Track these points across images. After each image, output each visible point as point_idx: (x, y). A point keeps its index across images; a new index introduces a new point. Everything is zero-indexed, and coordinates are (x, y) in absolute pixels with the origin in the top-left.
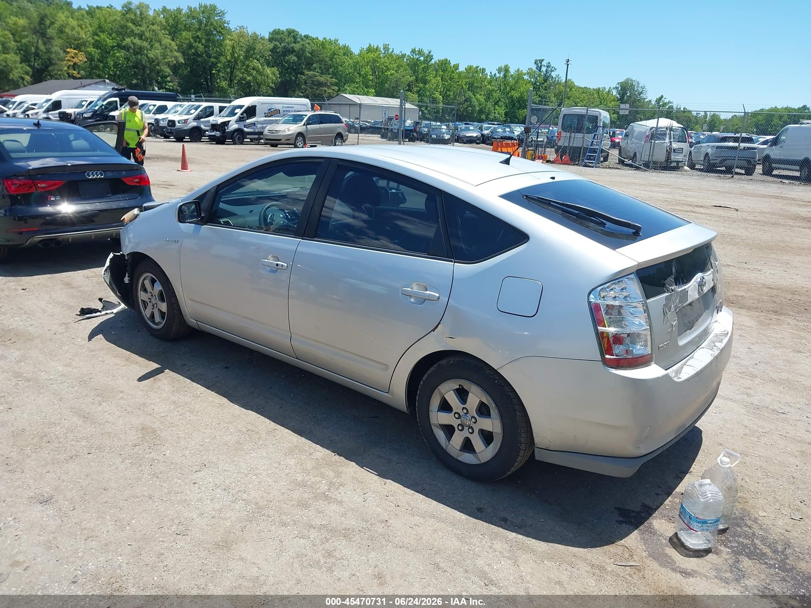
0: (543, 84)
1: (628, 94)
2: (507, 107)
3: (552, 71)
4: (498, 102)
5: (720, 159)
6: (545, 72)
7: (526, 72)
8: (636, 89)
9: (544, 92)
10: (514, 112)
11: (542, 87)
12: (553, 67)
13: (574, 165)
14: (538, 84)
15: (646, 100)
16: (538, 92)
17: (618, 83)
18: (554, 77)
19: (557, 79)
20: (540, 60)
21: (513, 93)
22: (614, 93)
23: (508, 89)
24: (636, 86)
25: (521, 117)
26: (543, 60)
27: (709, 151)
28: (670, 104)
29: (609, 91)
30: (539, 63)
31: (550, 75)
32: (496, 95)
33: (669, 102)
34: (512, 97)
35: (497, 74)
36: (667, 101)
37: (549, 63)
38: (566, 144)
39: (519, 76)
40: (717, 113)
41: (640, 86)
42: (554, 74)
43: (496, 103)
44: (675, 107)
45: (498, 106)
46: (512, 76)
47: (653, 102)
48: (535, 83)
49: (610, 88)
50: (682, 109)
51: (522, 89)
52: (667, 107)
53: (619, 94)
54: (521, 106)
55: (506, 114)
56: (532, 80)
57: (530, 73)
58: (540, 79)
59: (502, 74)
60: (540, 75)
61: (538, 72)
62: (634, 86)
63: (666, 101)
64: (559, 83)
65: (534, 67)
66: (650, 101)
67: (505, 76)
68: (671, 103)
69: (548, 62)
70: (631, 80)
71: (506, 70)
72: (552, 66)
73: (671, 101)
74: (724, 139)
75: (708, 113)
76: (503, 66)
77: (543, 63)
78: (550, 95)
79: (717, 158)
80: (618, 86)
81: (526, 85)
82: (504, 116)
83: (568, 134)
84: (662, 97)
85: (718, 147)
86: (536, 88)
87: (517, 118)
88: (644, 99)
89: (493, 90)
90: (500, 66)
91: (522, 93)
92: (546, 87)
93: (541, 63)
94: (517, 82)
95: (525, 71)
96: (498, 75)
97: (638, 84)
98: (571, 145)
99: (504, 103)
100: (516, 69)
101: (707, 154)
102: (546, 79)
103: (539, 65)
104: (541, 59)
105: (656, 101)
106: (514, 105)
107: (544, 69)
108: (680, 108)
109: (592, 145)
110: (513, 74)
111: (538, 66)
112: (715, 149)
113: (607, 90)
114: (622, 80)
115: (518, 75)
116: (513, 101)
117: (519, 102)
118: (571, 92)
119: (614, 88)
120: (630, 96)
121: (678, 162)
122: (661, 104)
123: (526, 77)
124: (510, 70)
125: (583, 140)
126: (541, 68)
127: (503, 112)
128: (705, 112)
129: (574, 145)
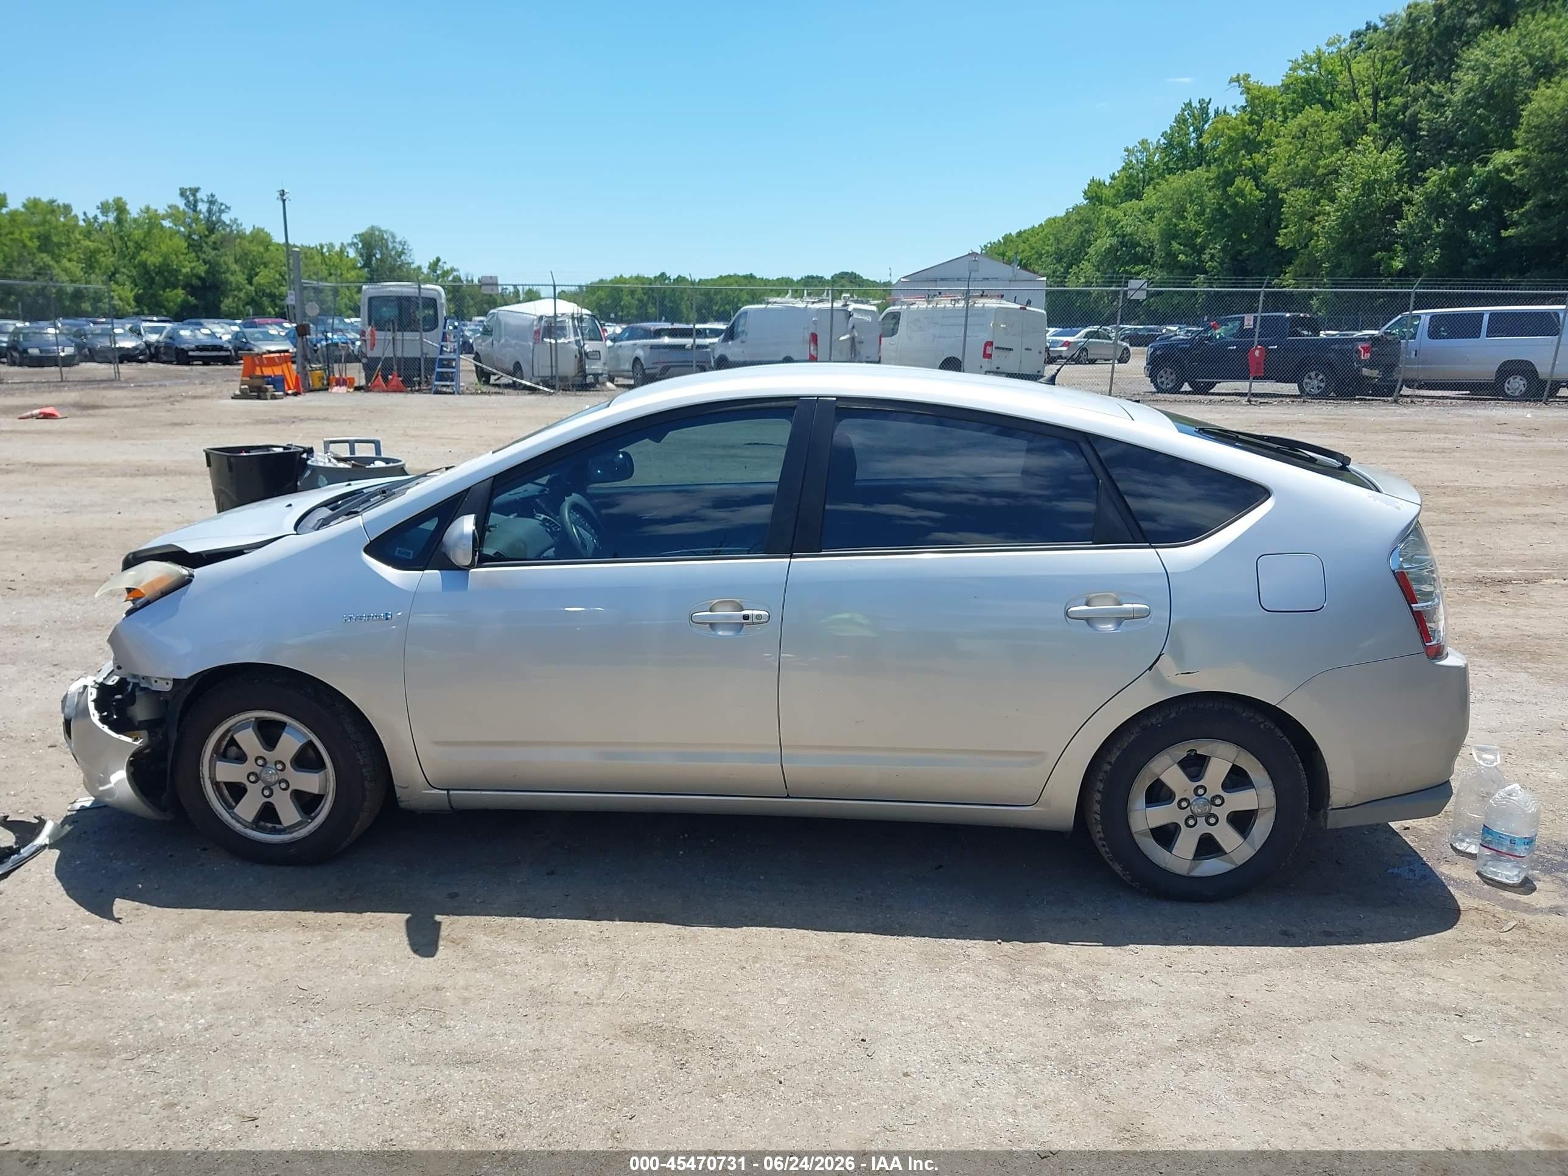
0: (206, 236)
1: (378, 256)
2: (136, 285)
3: (221, 211)
4: (114, 274)
5: (660, 367)
6: (207, 214)
7: (164, 212)
8: (390, 246)
9: (213, 253)
10: (153, 296)
11: (206, 243)
12: (222, 204)
13: (412, 391)
14: (195, 237)
15: (413, 266)
16: (200, 254)
17: (356, 235)
18: (228, 222)
19: (234, 227)
20: (190, 189)
21: (144, 255)
22: (352, 253)
23: (132, 249)
24: (390, 239)
25: (172, 304)
26: (197, 190)
27: (640, 353)
28: (455, 273)
29: (342, 251)
30: (190, 195)
31: (219, 220)
32: (108, 260)
33: (453, 270)
34: (143, 265)
35: (100, 216)
36: (449, 268)
37: (213, 196)
38: (389, 354)
39: (152, 221)
40: (535, 288)
41: (397, 240)
42: (226, 218)
43: (112, 277)
44: (463, 278)
45: (117, 283)
46: (135, 220)
47: (425, 270)
48: (189, 236)
49: (342, 244)
50: (476, 281)
51: (164, 248)
52: (450, 278)
53: (361, 255)
54: (167, 281)
55: (138, 299)
56: (182, 229)
57: (173, 214)
58: (201, 228)
59: (111, 218)
60: (197, 220)
61: (191, 213)
62: (387, 240)
63: (447, 267)
64: (241, 236)
65: (181, 204)
66: (419, 268)
67: (119, 221)
68: (457, 270)
69: (209, 194)
70: (380, 230)
71: (120, 208)
72: (220, 201)
73: (455, 267)
74: (658, 333)
75: (520, 288)
76: (111, 201)
77: (199, 195)
78: (226, 258)
79: (655, 366)
80: (355, 240)
81: (171, 240)
82: (133, 303)
83: (389, 335)
84: (438, 260)
85: (652, 347)
86: (195, 246)
87: (164, 307)
88: (409, 264)
89: (99, 251)
90: (103, 200)
91: (166, 257)
92: (215, 243)
93: (194, 195)
94: (148, 233)
95: (162, 211)
96: (102, 219)
97: (393, 236)
98: (399, 355)
99: (128, 276)
100: (143, 207)
101: (637, 359)
102: (212, 227)
103: (191, 198)
104: (193, 186)
105: (429, 268)
106: (152, 281)
107: (203, 207)
108: (472, 280)
109: (442, 352)
110: (136, 216)
111: (188, 201)
112: (648, 350)
113: (337, 248)
114: (362, 229)
115: (150, 218)
116: (147, 272)
117: (159, 273)
118: (269, 253)
119: (350, 245)
120: (381, 260)
121: (596, 376)
122: (438, 272)
123: (167, 223)
124: (128, 207)
125: (422, 344)
126: (195, 206)
127: (131, 296)
128: (515, 286)
129: (406, 355)
